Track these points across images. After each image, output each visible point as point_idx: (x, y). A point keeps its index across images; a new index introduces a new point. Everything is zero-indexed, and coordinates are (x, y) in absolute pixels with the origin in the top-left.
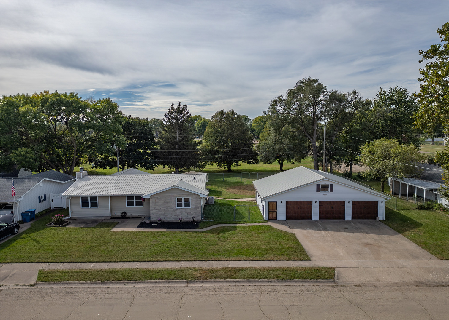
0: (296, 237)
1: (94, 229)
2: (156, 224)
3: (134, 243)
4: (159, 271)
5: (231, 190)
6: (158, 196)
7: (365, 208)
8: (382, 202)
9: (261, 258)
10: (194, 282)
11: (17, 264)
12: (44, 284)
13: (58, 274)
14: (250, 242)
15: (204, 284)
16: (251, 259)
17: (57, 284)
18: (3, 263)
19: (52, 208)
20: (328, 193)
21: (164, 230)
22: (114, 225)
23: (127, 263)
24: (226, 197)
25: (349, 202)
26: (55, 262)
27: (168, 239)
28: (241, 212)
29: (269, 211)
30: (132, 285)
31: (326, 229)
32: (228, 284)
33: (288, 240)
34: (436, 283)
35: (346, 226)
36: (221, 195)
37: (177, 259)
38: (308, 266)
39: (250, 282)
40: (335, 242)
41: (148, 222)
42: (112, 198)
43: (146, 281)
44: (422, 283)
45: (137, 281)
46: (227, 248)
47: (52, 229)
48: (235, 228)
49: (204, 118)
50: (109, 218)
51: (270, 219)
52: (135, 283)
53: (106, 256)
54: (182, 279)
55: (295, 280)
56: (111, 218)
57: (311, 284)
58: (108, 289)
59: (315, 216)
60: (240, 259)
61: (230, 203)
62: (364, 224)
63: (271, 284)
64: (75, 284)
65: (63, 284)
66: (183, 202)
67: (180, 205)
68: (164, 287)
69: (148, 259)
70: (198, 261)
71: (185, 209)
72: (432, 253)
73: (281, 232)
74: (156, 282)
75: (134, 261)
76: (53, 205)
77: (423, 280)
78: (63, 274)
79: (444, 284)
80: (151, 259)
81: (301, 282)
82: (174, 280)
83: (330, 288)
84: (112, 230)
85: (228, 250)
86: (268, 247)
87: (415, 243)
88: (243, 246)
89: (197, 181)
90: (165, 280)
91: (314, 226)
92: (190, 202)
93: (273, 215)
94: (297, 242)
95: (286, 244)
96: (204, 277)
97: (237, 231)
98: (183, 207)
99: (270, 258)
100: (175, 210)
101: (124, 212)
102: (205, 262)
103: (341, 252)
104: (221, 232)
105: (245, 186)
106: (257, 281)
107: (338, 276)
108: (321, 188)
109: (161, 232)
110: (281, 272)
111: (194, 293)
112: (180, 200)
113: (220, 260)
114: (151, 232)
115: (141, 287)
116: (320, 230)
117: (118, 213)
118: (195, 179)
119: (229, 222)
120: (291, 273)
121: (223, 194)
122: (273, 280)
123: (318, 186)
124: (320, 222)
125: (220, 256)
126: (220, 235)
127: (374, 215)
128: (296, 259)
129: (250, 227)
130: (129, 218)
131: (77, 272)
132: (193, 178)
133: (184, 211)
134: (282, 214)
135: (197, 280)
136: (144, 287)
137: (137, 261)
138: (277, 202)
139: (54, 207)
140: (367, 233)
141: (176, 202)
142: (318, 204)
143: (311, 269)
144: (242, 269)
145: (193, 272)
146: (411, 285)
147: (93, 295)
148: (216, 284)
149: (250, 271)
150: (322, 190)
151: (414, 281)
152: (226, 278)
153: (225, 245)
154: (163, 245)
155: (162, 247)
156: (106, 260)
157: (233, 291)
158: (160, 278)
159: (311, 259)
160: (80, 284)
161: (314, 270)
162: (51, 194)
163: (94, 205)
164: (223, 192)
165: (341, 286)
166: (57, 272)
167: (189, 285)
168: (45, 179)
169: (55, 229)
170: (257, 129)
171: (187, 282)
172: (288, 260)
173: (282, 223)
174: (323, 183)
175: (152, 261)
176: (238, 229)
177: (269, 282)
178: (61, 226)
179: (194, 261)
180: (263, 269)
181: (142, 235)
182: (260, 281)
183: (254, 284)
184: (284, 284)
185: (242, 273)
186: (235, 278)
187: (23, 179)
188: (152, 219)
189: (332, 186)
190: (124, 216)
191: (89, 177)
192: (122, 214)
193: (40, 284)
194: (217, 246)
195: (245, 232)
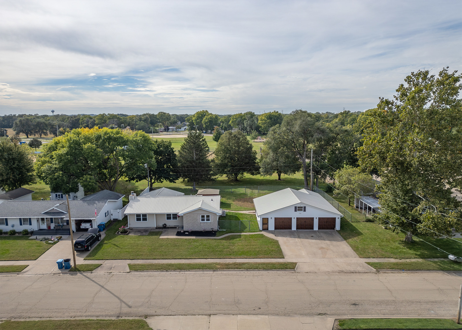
0: (278, 243)
1: (148, 237)
2: (188, 233)
3: (177, 247)
4: (197, 264)
5: (237, 202)
6: (189, 214)
7: (327, 222)
8: (338, 218)
9: (255, 257)
10: (217, 271)
11: (113, 260)
12: (135, 272)
13: (140, 266)
14: (249, 246)
15: (222, 272)
16: (249, 257)
17: (142, 272)
18: (104, 260)
19: (112, 219)
20: (302, 212)
21: (194, 237)
22: (160, 234)
23: (177, 260)
24: (234, 210)
25: (316, 218)
26: (134, 259)
27: (198, 244)
28: (245, 223)
29: (263, 224)
30: (183, 272)
31: (299, 237)
32: (236, 272)
33: (273, 245)
34: (351, 271)
35: (313, 235)
36: (231, 208)
37: (205, 257)
38: (282, 262)
39: (248, 271)
40: (302, 247)
41: (182, 231)
42: (157, 215)
43: (190, 270)
44: (343, 271)
45: (185, 270)
46: (235, 250)
47: (121, 237)
48: (240, 236)
49: (211, 114)
50: (155, 228)
51: (264, 230)
52: (185, 271)
53: (163, 255)
54: (210, 269)
55: (273, 270)
56: (156, 228)
57: (281, 272)
58: (171, 274)
59: (294, 228)
60: (243, 257)
61: (237, 215)
62: (325, 233)
63: (259, 272)
64: (152, 271)
65: (145, 271)
66: (205, 218)
67: (203, 220)
68: (201, 273)
69: (189, 258)
70: (218, 258)
71: (207, 223)
72: (357, 254)
73: (270, 239)
74: (196, 271)
75: (180, 259)
76: (113, 218)
77: (344, 269)
78: (143, 266)
79: (354, 272)
80: (190, 257)
81: (276, 270)
82: (206, 270)
83: (291, 274)
84: (160, 238)
85: (236, 252)
86: (260, 249)
87: (351, 247)
88: (245, 249)
89: (214, 202)
90: (201, 270)
91: (293, 235)
92: (210, 218)
93: (265, 226)
94: (279, 246)
95: (272, 248)
96: (222, 268)
97: (241, 239)
98: (205, 221)
99: (260, 257)
100: (200, 223)
101: (165, 224)
102: (222, 259)
103: (304, 253)
104: (231, 239)
105: (248, 198)
106: (252, 270)
107: (297, 267)
108: (297, 208)
109: (193, 239)
110: (266, 265)
111: (218, 277)
112: (203, 216)
113: (231, 258)
114: (186, 239)
115: (188, 274)
116: (295, 238)
117: (161, 225)
118: (212, 200)
119: (236, 232)
120: (272, 266)
121: (231, 207)
122: (261, 270)
123: (296, 207)
124: (296, 232)
125: (231, 256)
126: (231, 241)
127: (333, 227)
128: (276, 257)
129: (250, 235)
130: (168, 228)
131: (150, 265)
132: (211, 199)
133: (206, 224)
134: (271, 226)
135: (218, 270)
136: (190, 273)
137: (182, 259)
138: (268, 218)
139: (113, 219)
140: (324, 240)
141: (201, 218)
142: (296, 219)
143: (283, 264)
144: (244, 264)
145: (216, 265)
146: (336, 272)
147: (164, 277)
148: (229, 272)
149: (248, 264)
150: (298, 210)
151: (339, 270)
152: (234, 269)
153: (234, 249)
154: (196, 249)
155: (195, 250)
156: (164, 258)
157: (238, 275)
158: (198, 269)
159: (285, 257)
160: (154, 271)
161: (285, 264)
162: (111, 210)
163: (145, 219)
164: (231, 205)
165: (298, 273)
166: (138, 265)
167: (214, 272)
168: (109, 200)
169: (123, 237)
170: (263, 126)
171: (213, 271)
172: (271, 258)
173: (271, 232)
174: (299, 206)
175: (191, 259)
176: (242, 237)
177: (258, 271)
178: (126, 235)
179: (216, 258)
180: (256, 263)
181: (181, 241)
182: (254, 270)
183: (250, 272)
184: (267, 272)
185: (244, 266)
186: (240, 269)
187: (94, 201)
188: (185, 229)
189: (305, 207)
190: (165, 227)
191: (138, 198)
192: (163, 226)
193: (132, 272)
194: (229, 249)
195: (247, 239)
